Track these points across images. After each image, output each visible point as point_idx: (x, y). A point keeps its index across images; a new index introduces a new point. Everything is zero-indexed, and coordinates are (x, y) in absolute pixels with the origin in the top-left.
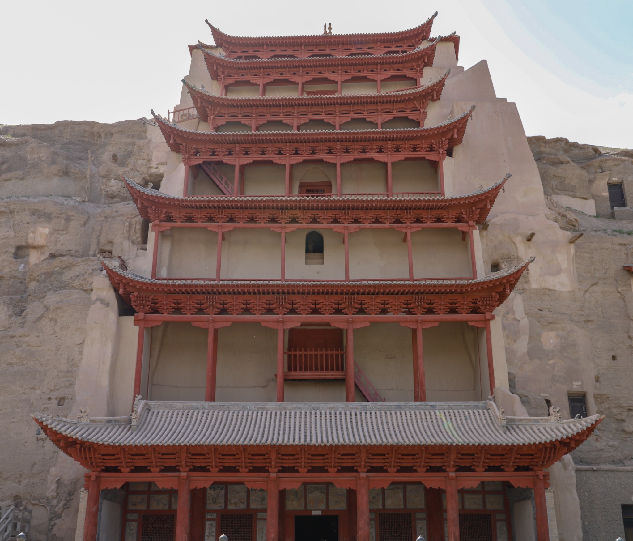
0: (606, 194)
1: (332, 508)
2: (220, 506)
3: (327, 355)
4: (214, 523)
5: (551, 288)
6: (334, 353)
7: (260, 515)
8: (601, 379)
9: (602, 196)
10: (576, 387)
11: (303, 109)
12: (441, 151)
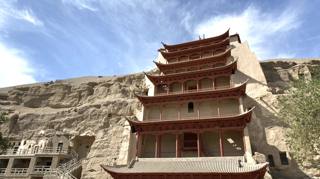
10: (282, 150)
11: (188, 65)
12: (229, 73)
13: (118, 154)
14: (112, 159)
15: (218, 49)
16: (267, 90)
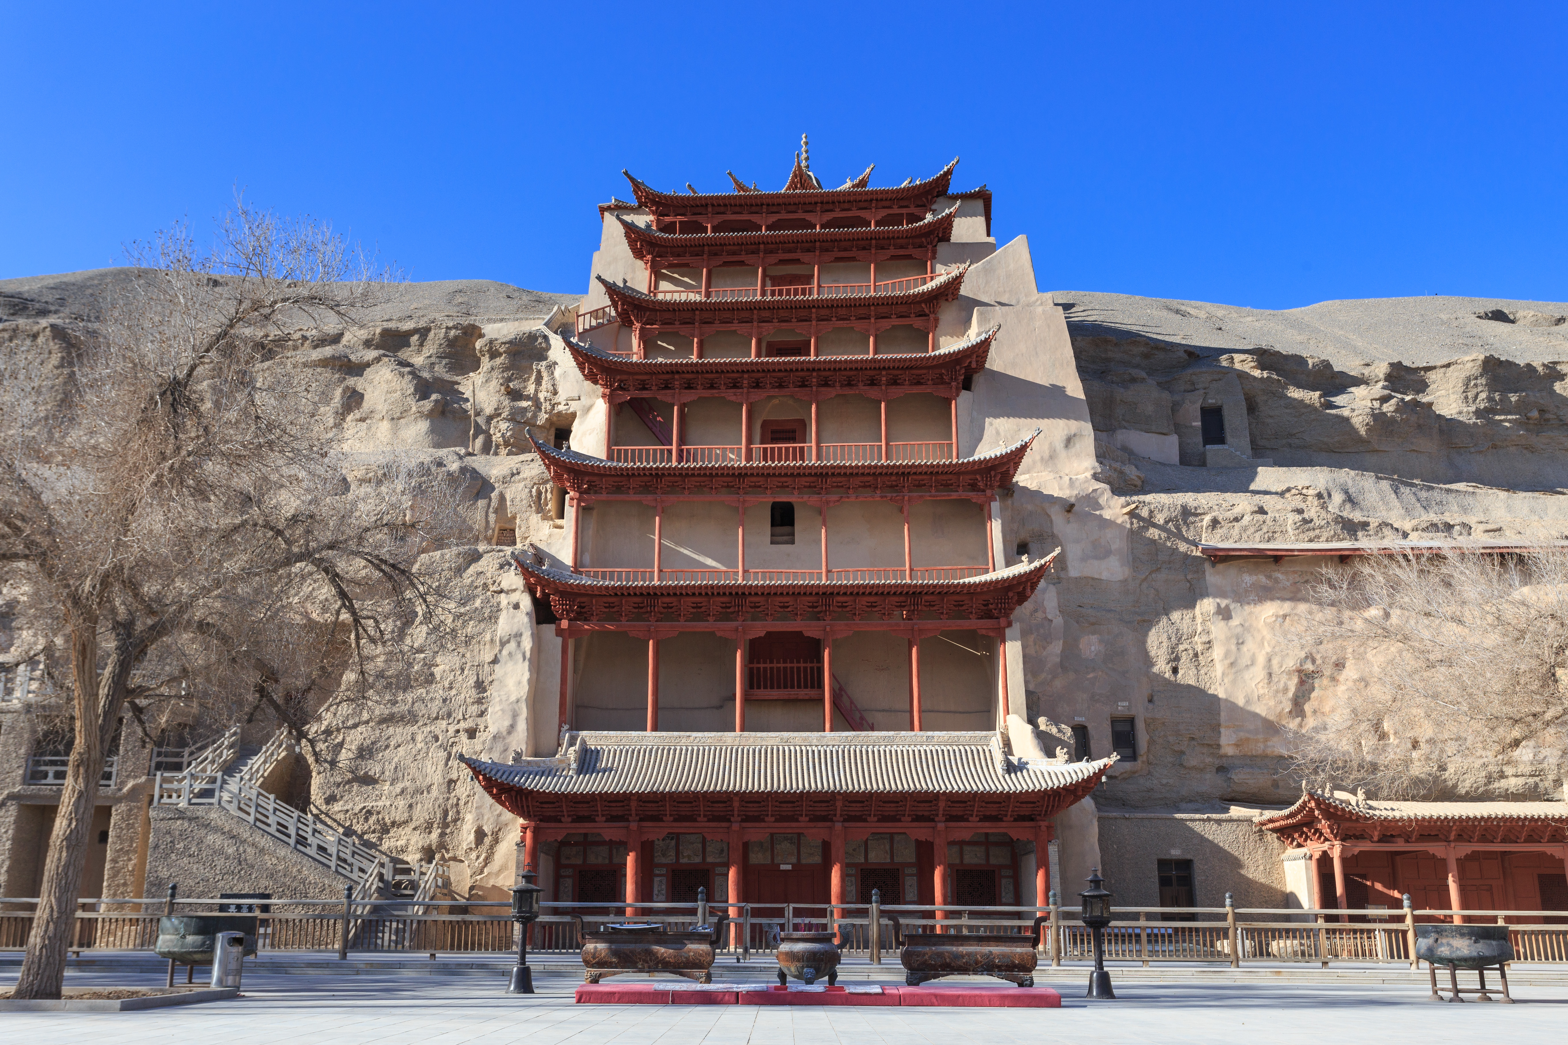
0: (1198, 424)
1: (804, 861)
2: (670, 859)
3: (798, 668)
4: (664, 879)
5: (1096, 576)
6: (809, 665)
7: (719, 870)
8: (1155, 698)
9: (1192, 427)
10: (1122, 707)
11: (766, 314)
12: (954, 384)
13: (482, 714)
14: (458, 731)
15: (901, 252)
16: (1092, 472)
